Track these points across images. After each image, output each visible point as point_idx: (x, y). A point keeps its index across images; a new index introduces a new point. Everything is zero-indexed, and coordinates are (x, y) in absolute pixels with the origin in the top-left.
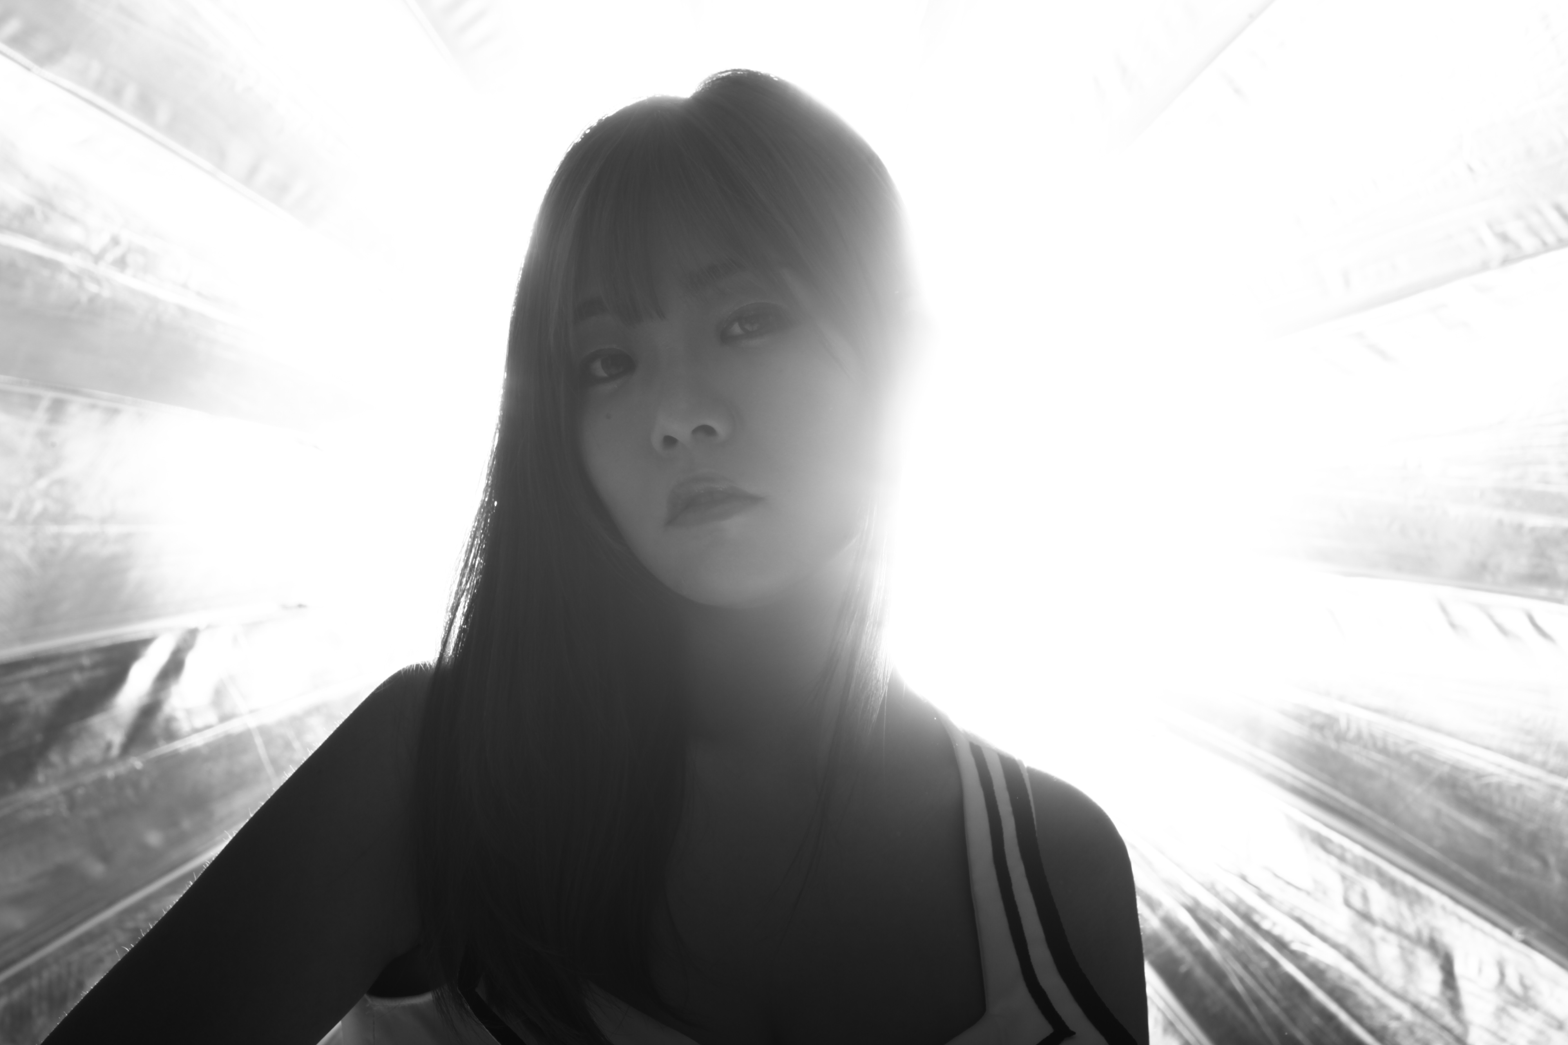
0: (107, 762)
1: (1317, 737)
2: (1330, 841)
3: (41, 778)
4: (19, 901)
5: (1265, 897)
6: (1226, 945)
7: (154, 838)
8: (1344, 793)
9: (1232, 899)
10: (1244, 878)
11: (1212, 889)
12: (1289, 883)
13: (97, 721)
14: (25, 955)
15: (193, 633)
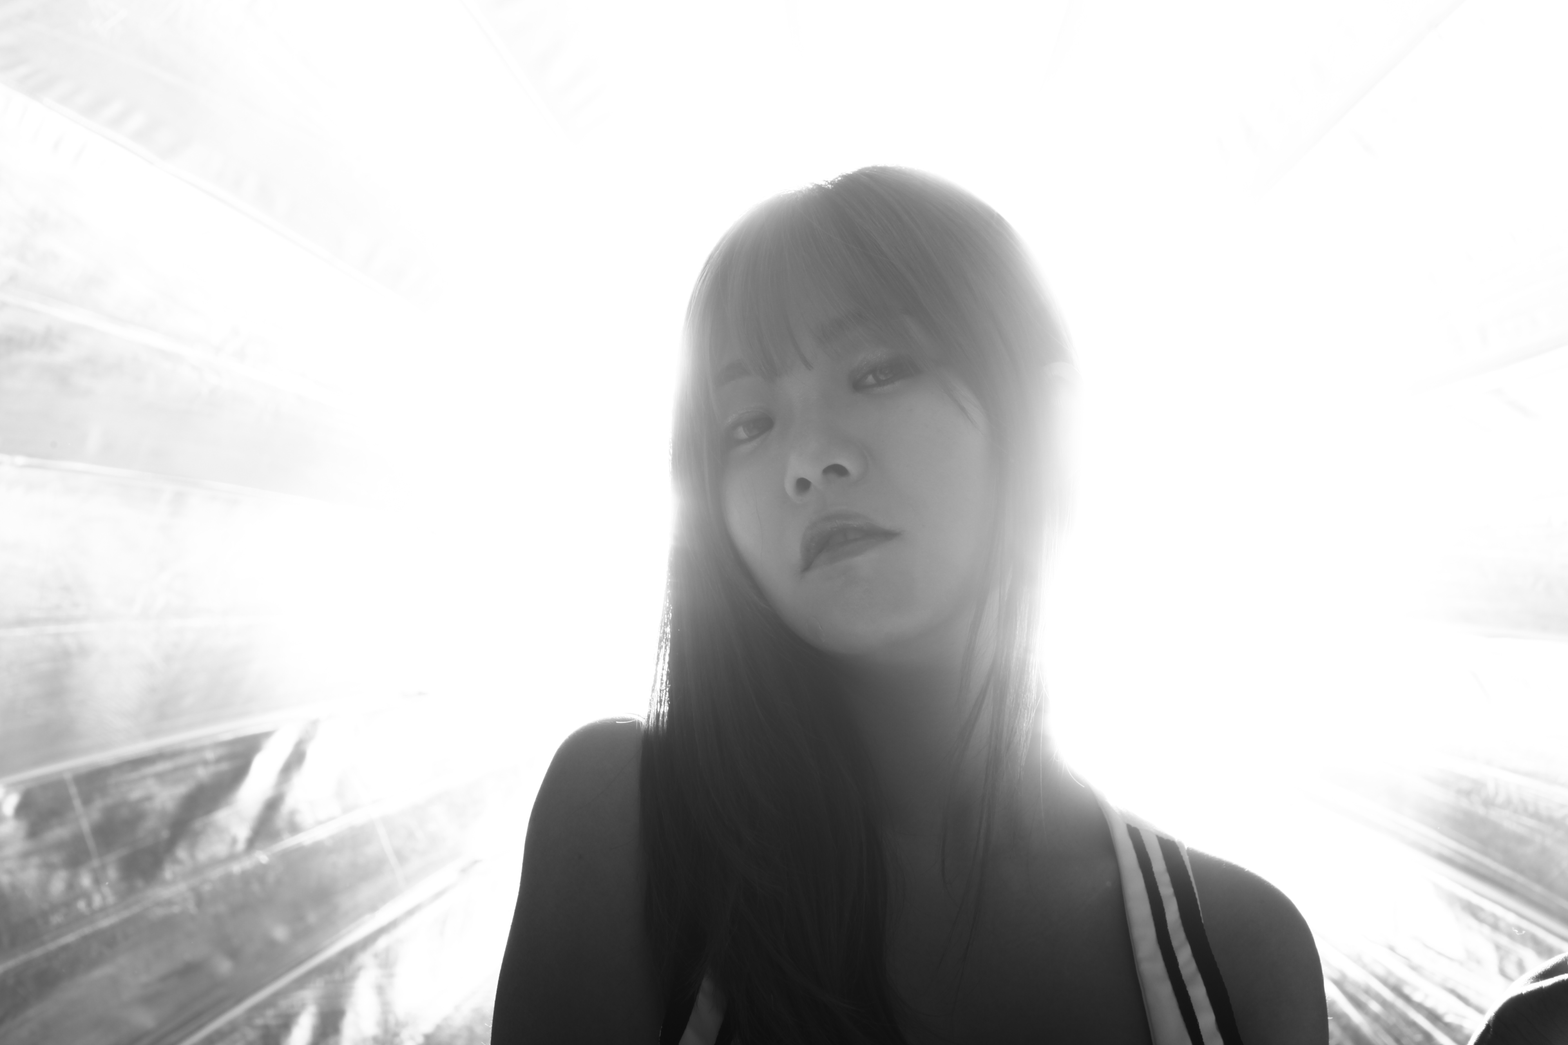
0: (232, 857)
1: (1464, 803)
2: (1482, 909)
3: (168, 873)
4: (149, 1000)
5: (1415, 968)
6: (1375, 1018)
7: (280, 933)
8: (1494, 859)
9: (1381, 972)
10: (1392, 949)
11: (1358, 961)
12: (1440, 954)
13: (222, 816)
15: (315, 723)
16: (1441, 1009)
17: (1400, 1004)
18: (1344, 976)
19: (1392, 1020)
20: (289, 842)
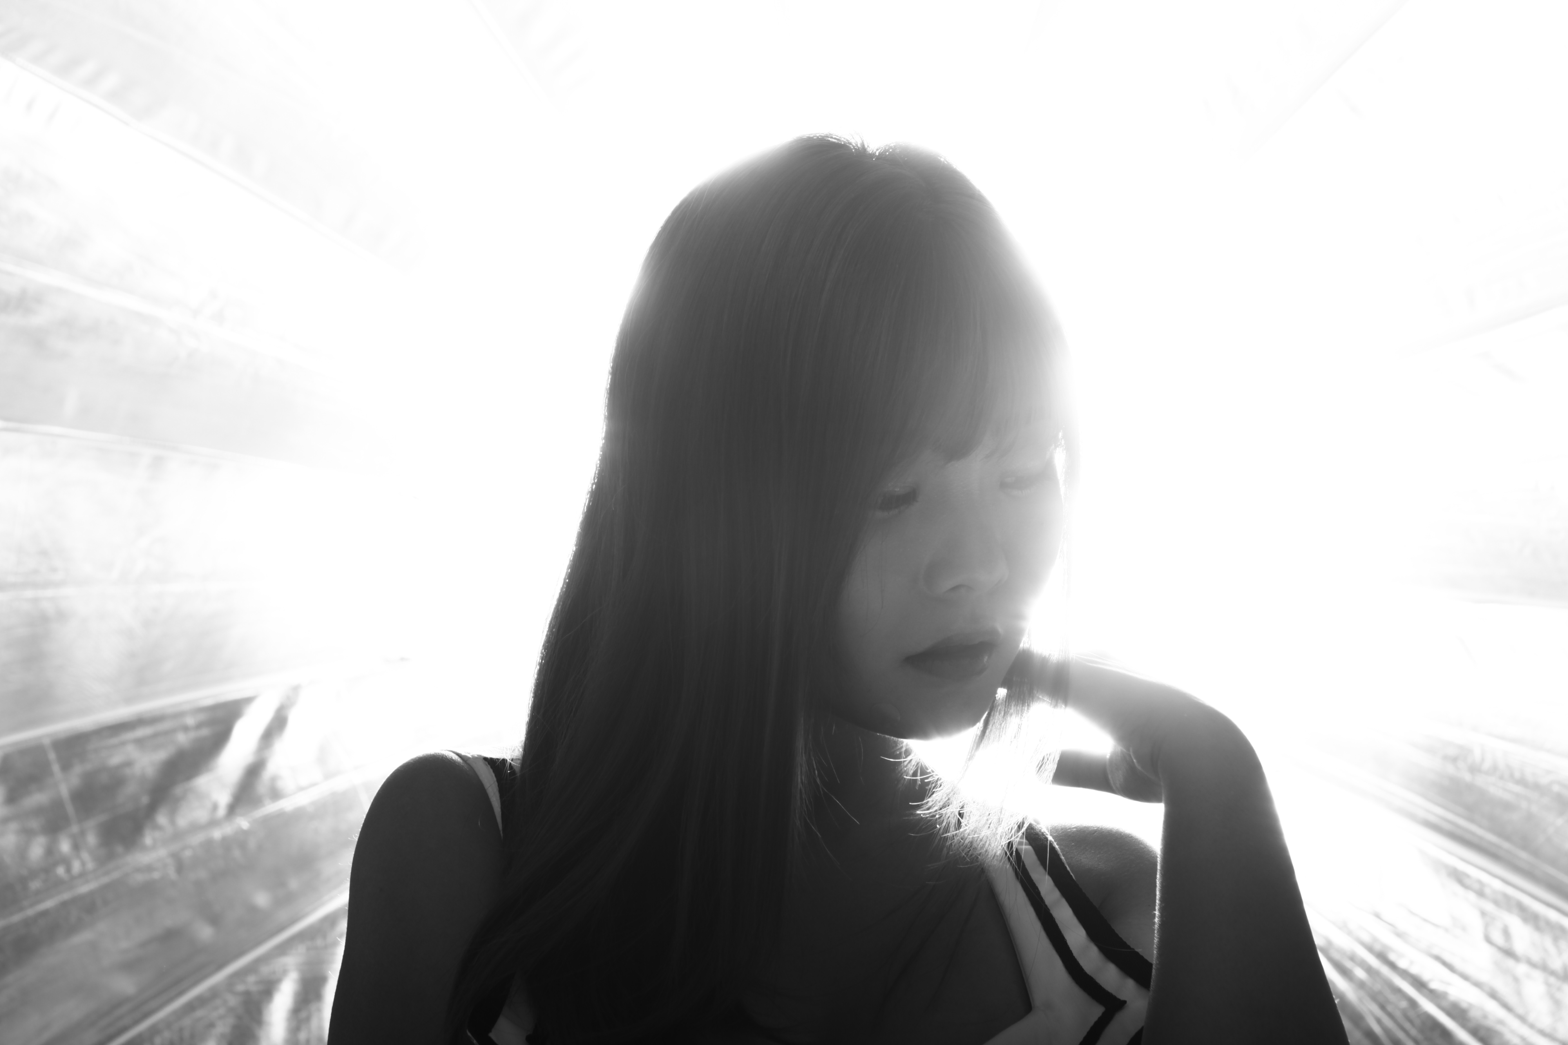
0: (213, 823)
1: (1450, 769)
2: (1468, 876)
3: (148, 839)
4: (129, 966)
5: (1400, 935)
6: (1361, 985)
7: (262, 899)
8: (1480, 826)
9: (1366, 938)
10: (1377, 916)
11: (1344, 928)
12: (1425, 920)
14: (137, 1022)
15: (296, 689)
16: (1425, 976)
17: (1385, 970)
18: (1329, 942)
19: (1377, 987)
20: (270, 808)
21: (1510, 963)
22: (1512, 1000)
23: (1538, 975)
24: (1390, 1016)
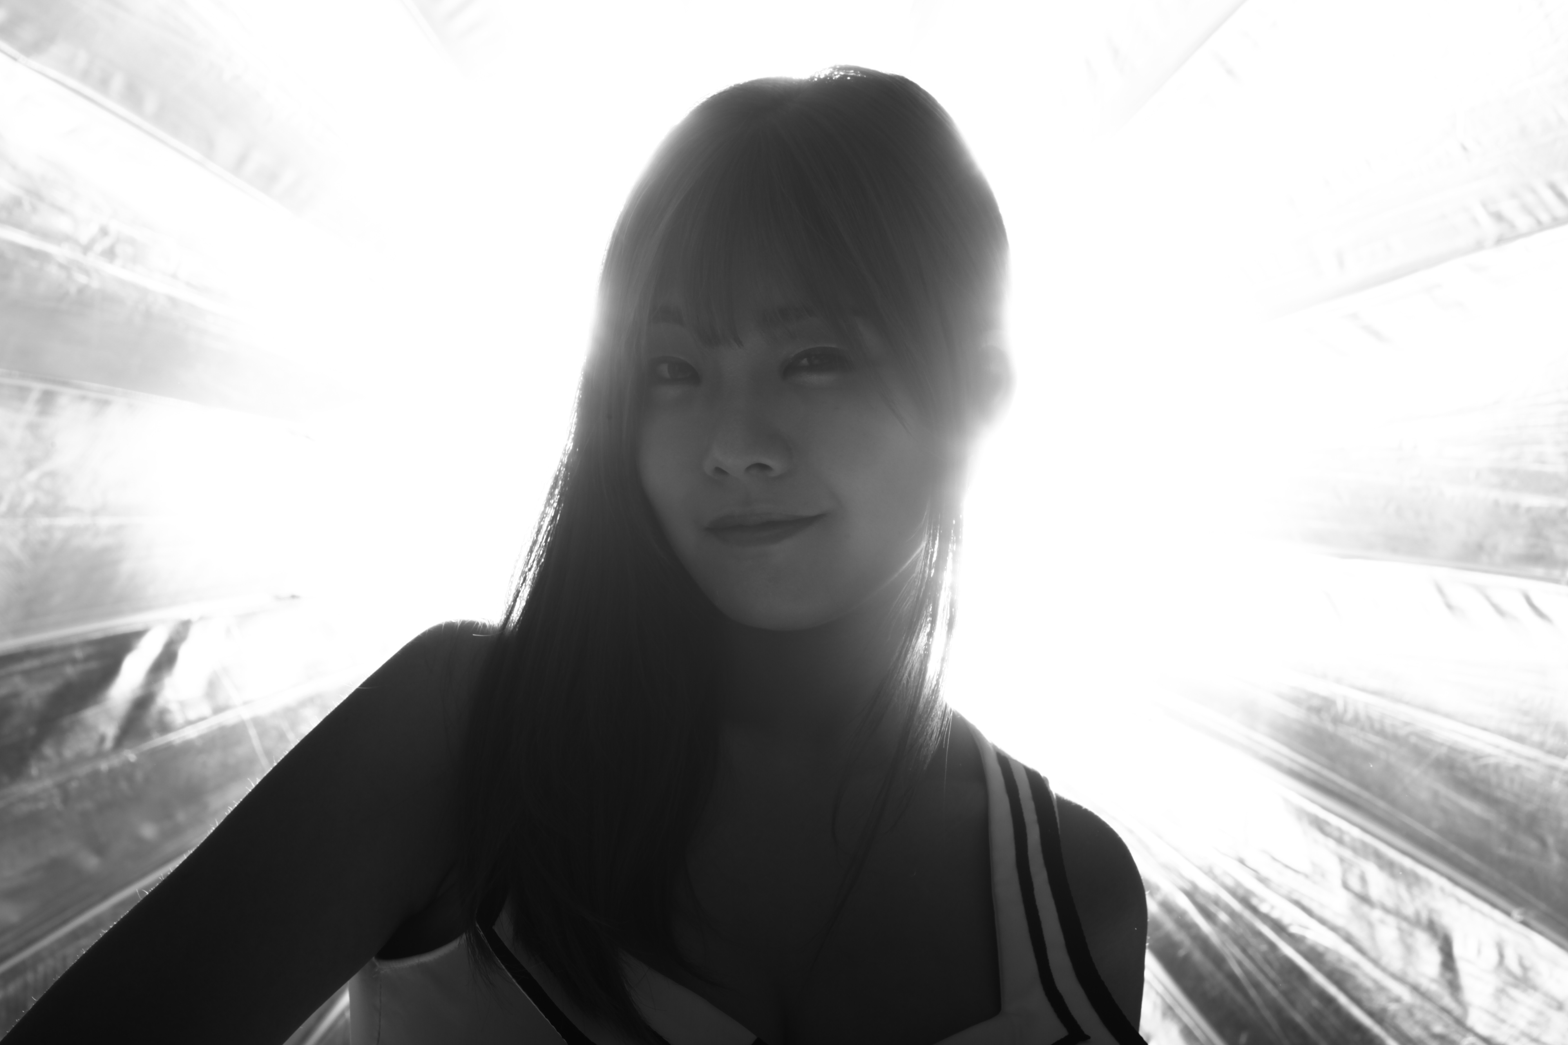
0: (100, 754)
1: (1314, 720)
2: (1328, 823)
3: (34, 771)
5: (1263, 880)
6: (1224, 929)
7: (149, 831)
9: (1230, 883)
10: (1242, 862)
11: (1210, 873)
12: (1287, 867)
13: (90, 714)
15: (186, 624)
16: (1286, 920)
17: (1247, 915)
18: (1195, 887)
19: (1240, 930)
20: (158, 741)
21: (1365, 909)
22: (1366, 944)
23: (1391, 920)
24: (1251, 958)
